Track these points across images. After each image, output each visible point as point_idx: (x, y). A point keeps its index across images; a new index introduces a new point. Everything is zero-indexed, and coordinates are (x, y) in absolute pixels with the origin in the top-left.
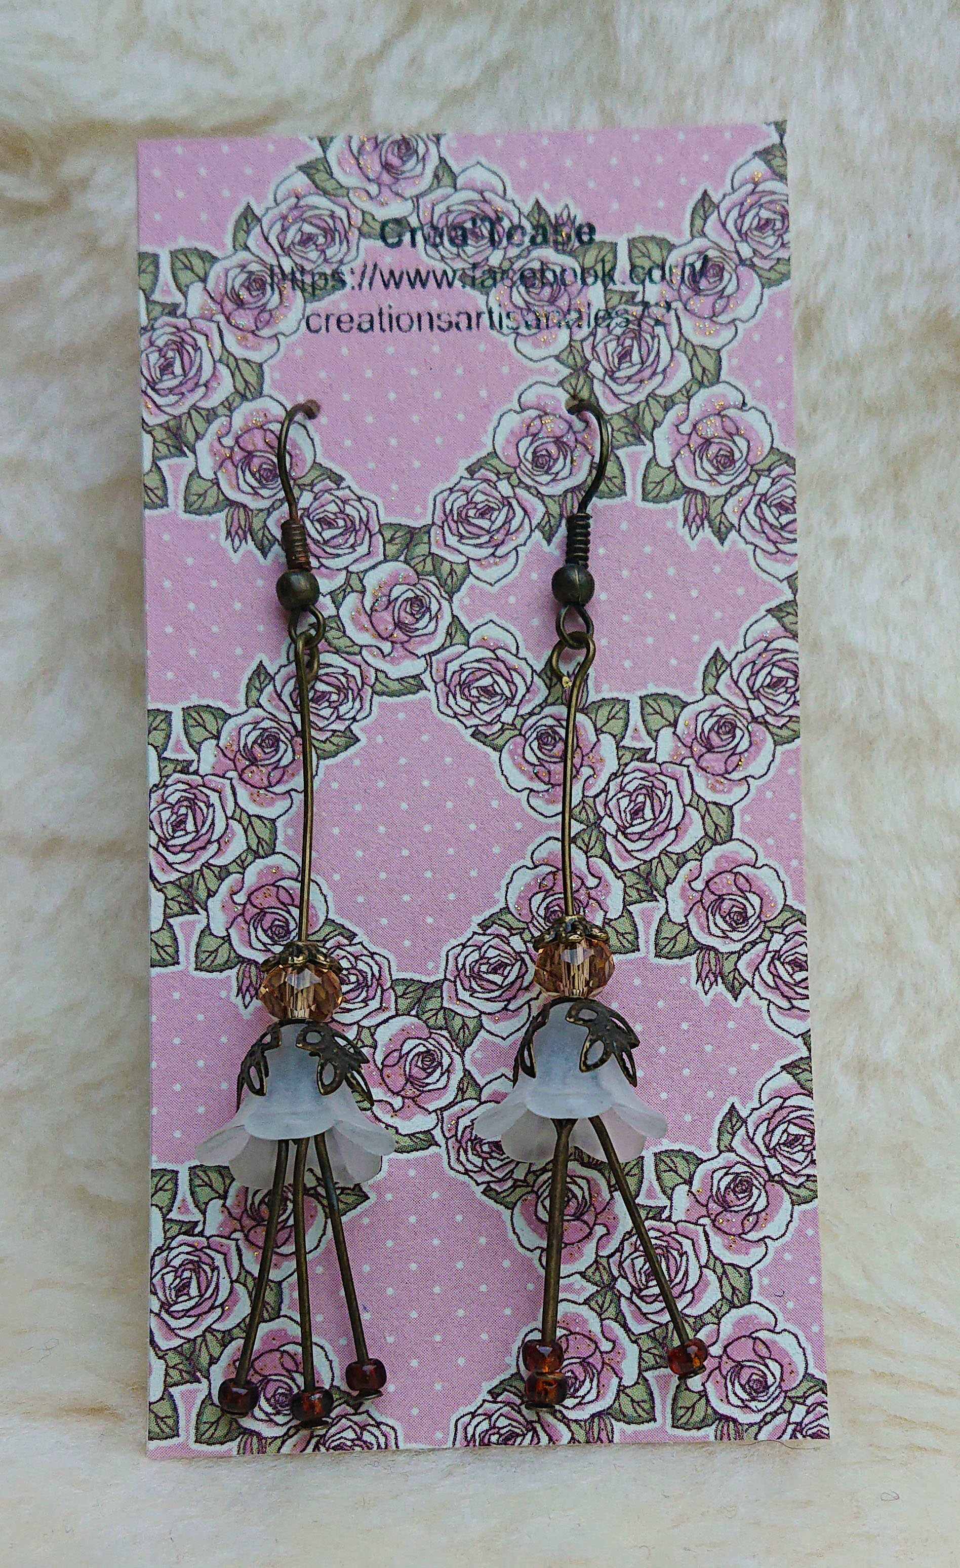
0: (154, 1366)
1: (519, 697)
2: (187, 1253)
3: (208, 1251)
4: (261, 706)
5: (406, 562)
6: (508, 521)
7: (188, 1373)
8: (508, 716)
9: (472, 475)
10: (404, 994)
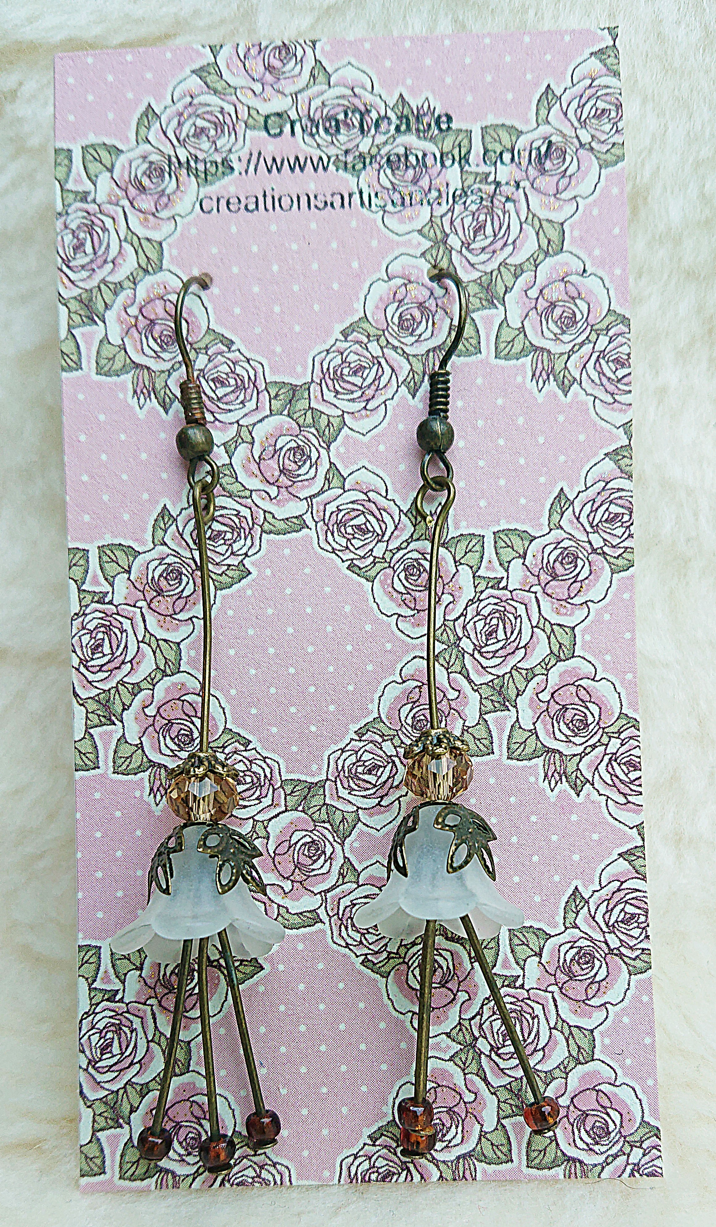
0: (84, 1115)
1: (388, 534)
2: (110, 1017)
3: (127, 1015)
4: (166, 544)
5: (289, 415)
6: (377, 378)
7: (112, 1119)
8: (379, 551)
9: (346, 338)
10: (292, 792)
